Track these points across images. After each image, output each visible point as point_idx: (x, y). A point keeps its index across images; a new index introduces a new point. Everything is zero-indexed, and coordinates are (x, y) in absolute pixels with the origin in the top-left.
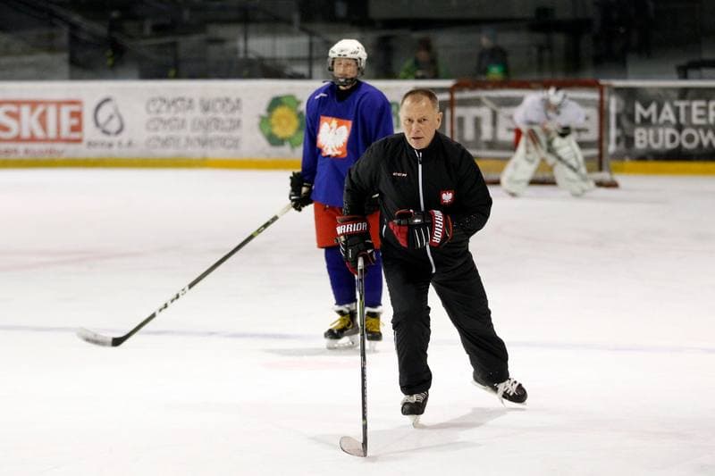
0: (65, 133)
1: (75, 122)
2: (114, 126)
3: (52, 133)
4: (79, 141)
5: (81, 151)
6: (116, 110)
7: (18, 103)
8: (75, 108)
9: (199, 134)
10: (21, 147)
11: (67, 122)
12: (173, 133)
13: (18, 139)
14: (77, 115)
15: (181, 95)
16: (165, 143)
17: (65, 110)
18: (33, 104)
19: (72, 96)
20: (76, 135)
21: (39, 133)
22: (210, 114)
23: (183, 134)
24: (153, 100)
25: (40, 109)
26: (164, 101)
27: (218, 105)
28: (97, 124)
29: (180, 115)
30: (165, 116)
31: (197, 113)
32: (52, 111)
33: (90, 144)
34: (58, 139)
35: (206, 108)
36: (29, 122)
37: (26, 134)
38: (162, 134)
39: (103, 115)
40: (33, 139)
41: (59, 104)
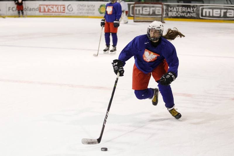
0: (62, 11)
1: (64, 9)
2: (71, 10)
3: (59, 11)
4: (64, 12)
5: (65, 14)
6: (71, 7)
7: (53, 5)
8: (64, 6)
9: (87, 11)
10: (54, 13)
11: (62, 9)
12: (82, 11)
13: (53, 12)
14: (64, 8)
15: (84, 4)
16: (81, 13)
17: (62, 7)
18: (56, 5)
19: (63, 4)
20: (64, 11)
21: (57, 11)
22: (89, 8)
23: (84, 11)
24: (78, 5)
25: (57, 6)
26: (80, 5)
27: (91, 6)
28: (68, 9)
29: (83, 8)
30: (80, 8)
31: (87, 8)
32: (59, 7)
33: (67, 13)
34: (60, 12)
35: (88, 7)
36: (55, 9)
37: (54, 11)
38: (80, 11)
39: (69, 8)
40: (56, 12)
41: (61, 5)
